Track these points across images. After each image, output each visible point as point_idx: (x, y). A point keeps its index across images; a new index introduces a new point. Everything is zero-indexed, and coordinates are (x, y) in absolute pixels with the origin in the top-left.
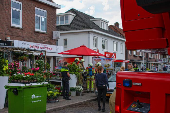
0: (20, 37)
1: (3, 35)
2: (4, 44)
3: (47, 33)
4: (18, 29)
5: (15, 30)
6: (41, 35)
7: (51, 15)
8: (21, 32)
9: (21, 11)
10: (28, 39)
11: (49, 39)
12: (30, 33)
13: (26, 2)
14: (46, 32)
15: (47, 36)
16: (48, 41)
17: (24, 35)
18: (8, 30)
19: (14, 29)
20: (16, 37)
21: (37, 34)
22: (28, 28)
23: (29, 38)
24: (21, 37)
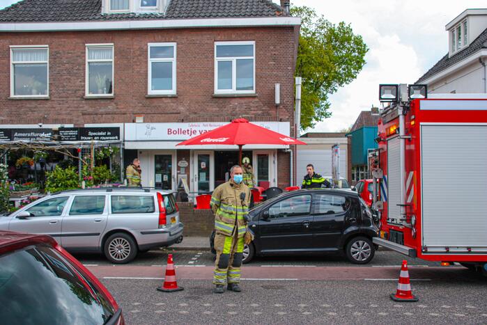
0: (170, 115)
1: (128, 115)
2: (104, 134)
3: (257, 95)
4: (164, 99)
5: (156, 102)
6: (235, 102)
7: (272, 48)
8: (172, 104)
9: (174, 60)
10: (192, 116)
11: (264, 108)
12: (197, 102)
13: (185, 37)
14: (252, 92)
15: (256, 100)
16: (260, 112)
17: (181, 108)
18: (141, 105)
19: (154, 100)
20: (160, 115)
21: (221, 101)
22: (191, 92)
23: (195, 113)
24: (173, 113)
